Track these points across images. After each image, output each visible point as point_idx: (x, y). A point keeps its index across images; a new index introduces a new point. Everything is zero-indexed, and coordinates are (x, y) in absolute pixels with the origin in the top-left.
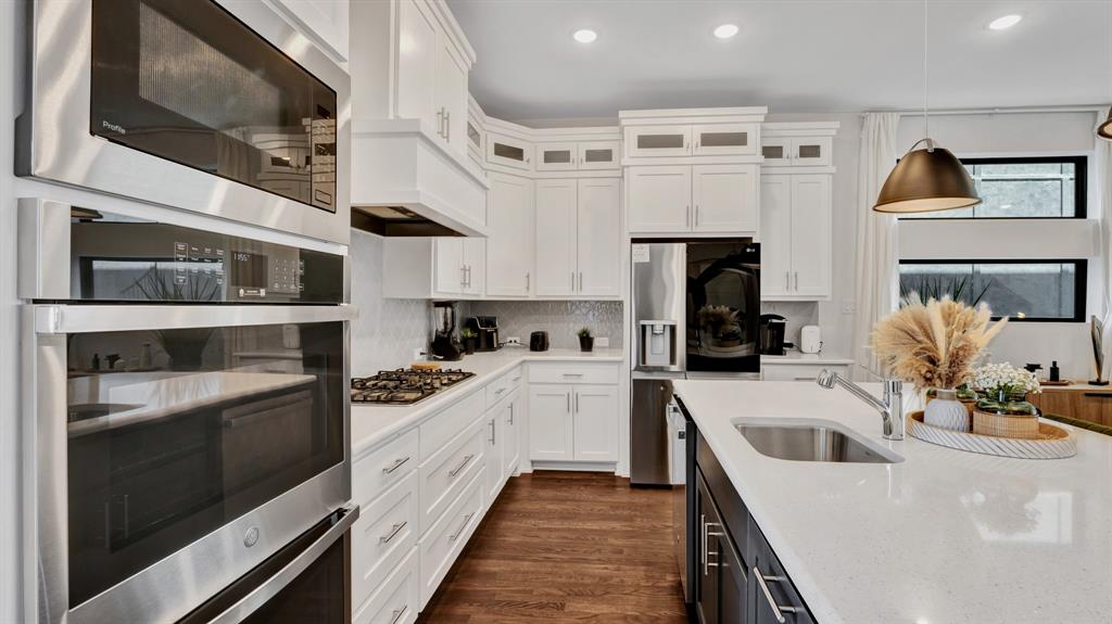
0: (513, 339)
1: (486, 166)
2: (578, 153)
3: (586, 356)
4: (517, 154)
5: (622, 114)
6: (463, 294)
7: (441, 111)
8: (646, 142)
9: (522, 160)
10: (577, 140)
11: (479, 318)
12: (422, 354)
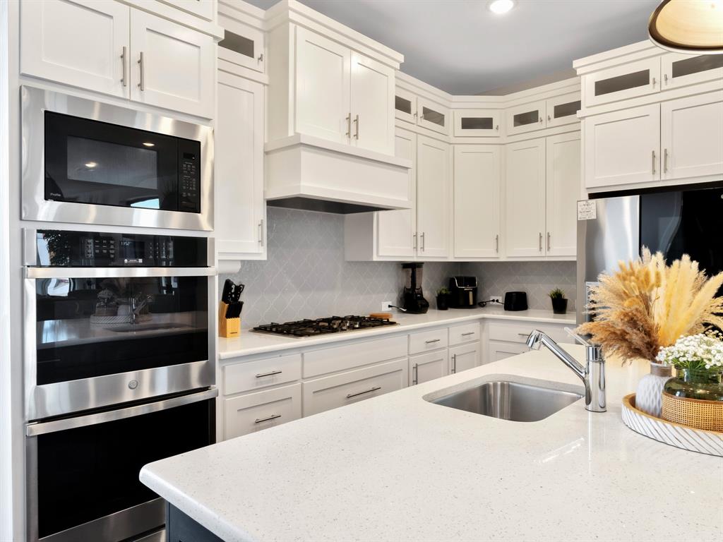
0: (496, 298)
1: (453, 140)
2: (546, 111)
3: (560, 319)
4: (486, 123)
5: (576, 64)
6: (417, 257)
7: (348, 116)
8: (603, 87)
9: (492, 128)
10: (542, 98)
11: (457, 278)
12: (390, 306)
